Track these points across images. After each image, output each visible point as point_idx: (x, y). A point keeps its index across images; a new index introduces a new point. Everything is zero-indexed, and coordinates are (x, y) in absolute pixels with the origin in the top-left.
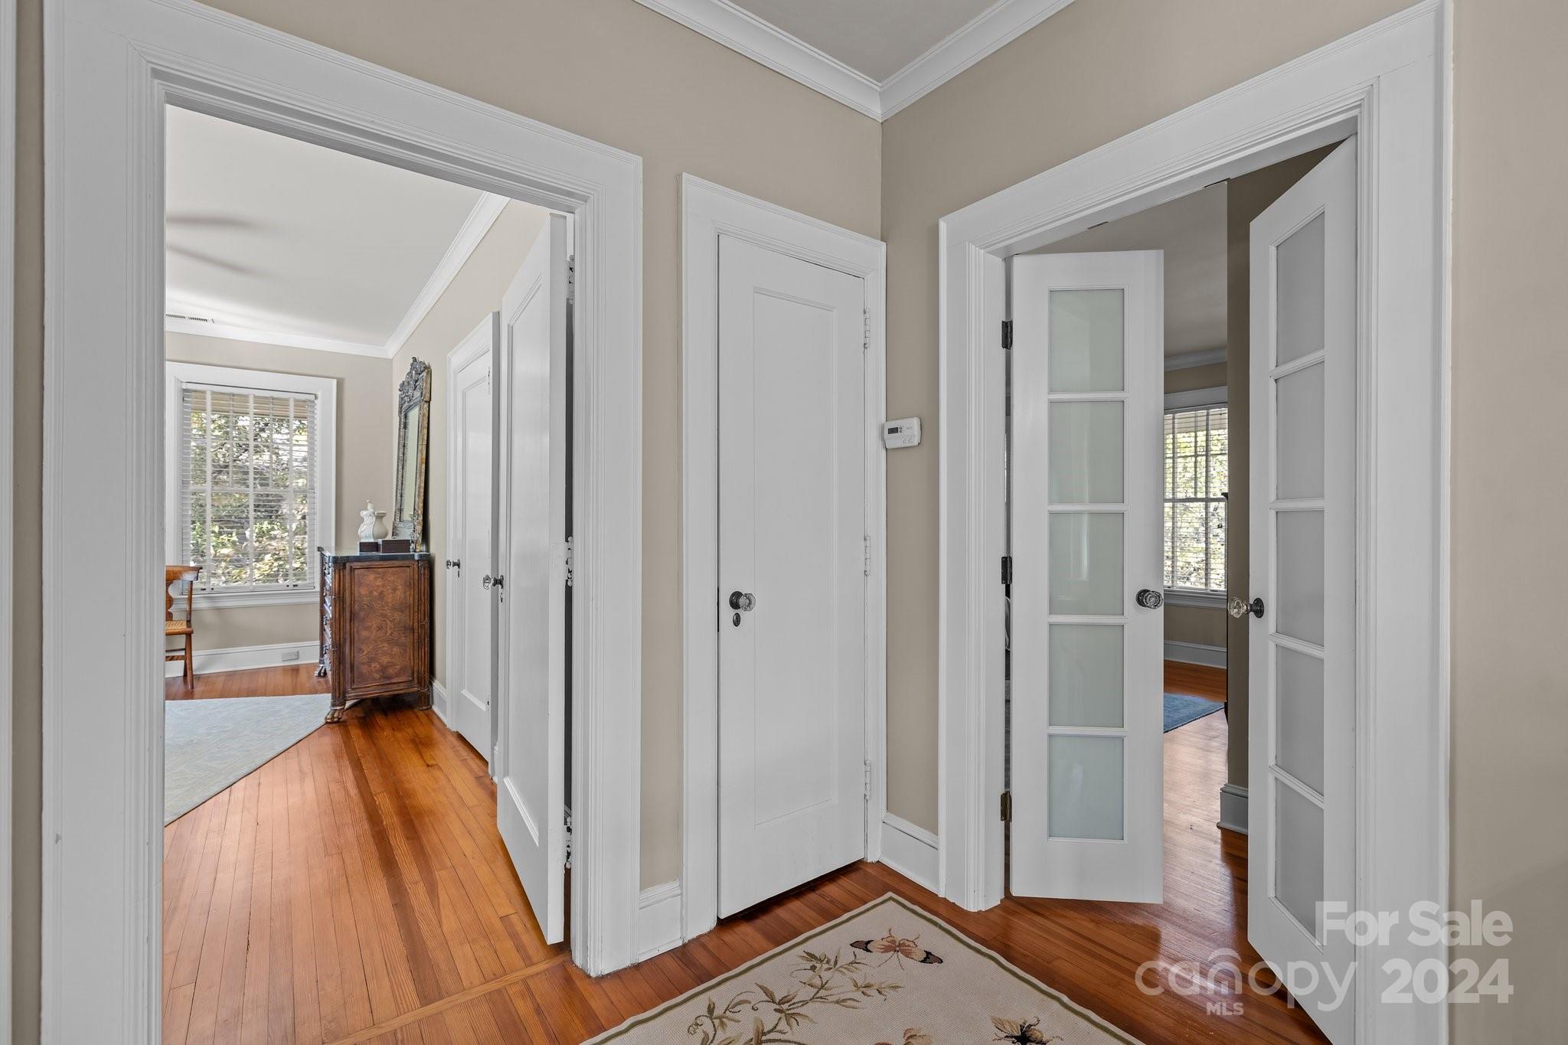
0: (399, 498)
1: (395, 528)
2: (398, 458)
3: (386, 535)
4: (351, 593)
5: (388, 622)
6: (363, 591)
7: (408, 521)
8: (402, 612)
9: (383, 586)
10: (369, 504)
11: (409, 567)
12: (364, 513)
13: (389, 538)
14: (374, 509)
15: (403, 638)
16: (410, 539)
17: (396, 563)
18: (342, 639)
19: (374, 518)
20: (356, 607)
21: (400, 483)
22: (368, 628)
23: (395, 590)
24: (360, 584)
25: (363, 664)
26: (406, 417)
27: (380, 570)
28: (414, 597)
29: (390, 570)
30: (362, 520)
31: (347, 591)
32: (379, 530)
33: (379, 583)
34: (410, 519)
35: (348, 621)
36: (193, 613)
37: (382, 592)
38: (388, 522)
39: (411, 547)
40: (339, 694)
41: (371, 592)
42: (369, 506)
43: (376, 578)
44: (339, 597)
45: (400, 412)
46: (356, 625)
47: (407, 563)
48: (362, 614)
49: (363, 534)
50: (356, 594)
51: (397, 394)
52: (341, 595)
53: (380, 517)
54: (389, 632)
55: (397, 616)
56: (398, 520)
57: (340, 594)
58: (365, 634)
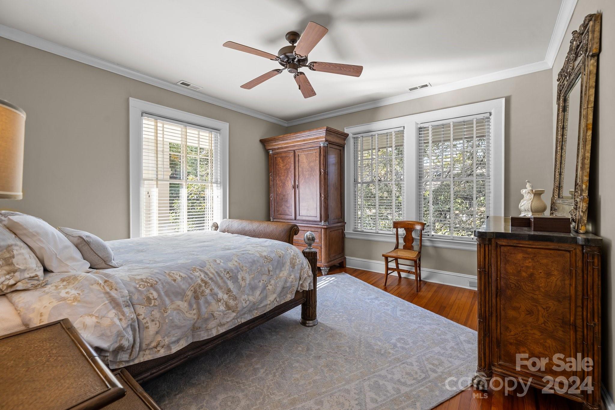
0: (557, 176)
1: (553, 204)
2: (557, 141)
3: (544, 209)
4: (497, 270)
5: (540, 308)
6: (510, 269)
7: (568, 198)
8: (559, 301)
9: (534, 268)
10: (528, 183)
11: (569, 251)
12: (523, 191)
13: (547, 214)
14: (532, 187)
15: (560, 332)
16: (570, 217)
17: (552, 245)
18: (487, 313)
19: (533, 195)
20: (502, 283)
21: (558, 163)
22: (515, 309)
23: (549, 274)
24: (507, 262)
25: (511, 344)
26: (565, 100)
27: (530, 250)
28: (576, 287)
29: (543, 251)
30: (522, 197)
31: (493, 266)
32: (537, 204)
33: (528, 263)
34: (571, 196)
35: (494, 296)
36: (422, 246)
37: (532, 275)
38: (547, 199)
39: (572, 226)
40: (485, 364)
41: (519, 272)
42: (528, 185)
43: (525, 259)
44: (485, 271)
45: (559, 99)
46: (503, 302)
47: (565, 246)
48: (509, 292)
49: (522, 208)
50: (503, 271)
51: (555, 84)
52: (487, 270)
53: (538, 194)
54: (541, 320)
55: (552, 304)
56: (556, 197)
57: (485, 267)
58: (512, 313)
